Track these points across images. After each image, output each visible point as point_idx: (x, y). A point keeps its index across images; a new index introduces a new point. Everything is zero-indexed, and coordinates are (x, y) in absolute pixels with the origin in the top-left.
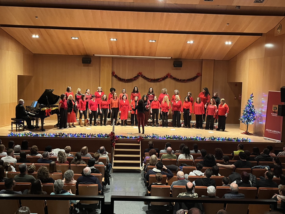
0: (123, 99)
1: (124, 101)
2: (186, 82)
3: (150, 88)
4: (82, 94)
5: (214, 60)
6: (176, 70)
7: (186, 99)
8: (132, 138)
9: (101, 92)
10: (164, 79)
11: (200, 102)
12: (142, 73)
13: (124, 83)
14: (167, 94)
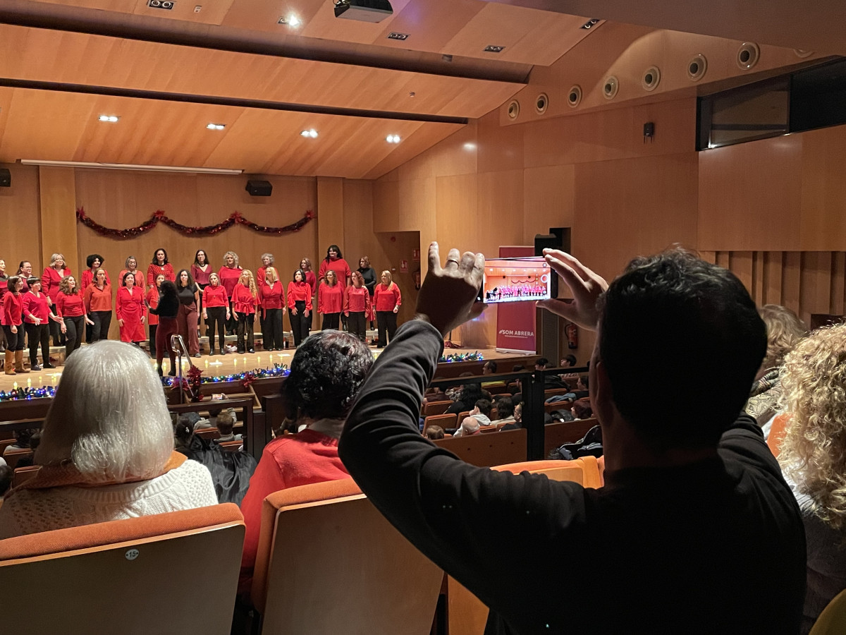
0: (125, 285)
1: (131, 291)
2: (280, 235)
3: (198, 252)
4: (9, 277)
5: (344, 178)
6: (254, 205)
7: (299, 277)
8: (227, 379)
9: (62, 270)
10: (226, 226)
11: (334, 284)
12: (164, 212)
13: (115, 242)
14: (238, 267)
